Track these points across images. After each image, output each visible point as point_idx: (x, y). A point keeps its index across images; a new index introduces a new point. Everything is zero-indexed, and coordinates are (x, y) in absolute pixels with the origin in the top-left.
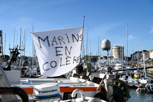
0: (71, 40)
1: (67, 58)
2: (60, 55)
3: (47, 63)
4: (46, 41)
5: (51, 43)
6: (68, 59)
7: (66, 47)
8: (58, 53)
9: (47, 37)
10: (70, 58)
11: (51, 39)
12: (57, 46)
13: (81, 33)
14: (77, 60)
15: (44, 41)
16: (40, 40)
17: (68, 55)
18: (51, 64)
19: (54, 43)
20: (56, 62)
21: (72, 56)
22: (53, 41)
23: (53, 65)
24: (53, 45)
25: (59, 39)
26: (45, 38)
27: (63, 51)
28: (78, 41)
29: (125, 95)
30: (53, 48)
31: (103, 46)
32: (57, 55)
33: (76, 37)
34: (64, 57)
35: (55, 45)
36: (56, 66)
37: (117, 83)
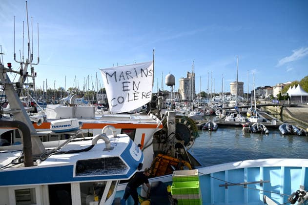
1: (134, 94)
2: (127, 90)
3: (115, 98)
4: (113, 76)
5: (118, 78)
6: (136, 95)
7: (134, 82)
8: (125, 88)
9: (115, 72)
10: (138, 93)
11: (118, 75)
12: (124, 81)
14: (146, 95)
15: (111, 76)
16: (108, 76)
17: (136, 90)
18: (118, 100)
19: (122, 78)
20: (123, 98)
21: (140, 91)
22: (120, 76)
23: (120, 101)
24: (120, 80)
25: (127, 74)
26: (113, 73)
27: (130, 86)
28: (147, 76)
29: (192, 133)
30: (120, 83)
32: (124, 90)
33: (145, 71)
34: (131, 92)
35: (122, 81)
36: (123, 101)
37: (183, 121)
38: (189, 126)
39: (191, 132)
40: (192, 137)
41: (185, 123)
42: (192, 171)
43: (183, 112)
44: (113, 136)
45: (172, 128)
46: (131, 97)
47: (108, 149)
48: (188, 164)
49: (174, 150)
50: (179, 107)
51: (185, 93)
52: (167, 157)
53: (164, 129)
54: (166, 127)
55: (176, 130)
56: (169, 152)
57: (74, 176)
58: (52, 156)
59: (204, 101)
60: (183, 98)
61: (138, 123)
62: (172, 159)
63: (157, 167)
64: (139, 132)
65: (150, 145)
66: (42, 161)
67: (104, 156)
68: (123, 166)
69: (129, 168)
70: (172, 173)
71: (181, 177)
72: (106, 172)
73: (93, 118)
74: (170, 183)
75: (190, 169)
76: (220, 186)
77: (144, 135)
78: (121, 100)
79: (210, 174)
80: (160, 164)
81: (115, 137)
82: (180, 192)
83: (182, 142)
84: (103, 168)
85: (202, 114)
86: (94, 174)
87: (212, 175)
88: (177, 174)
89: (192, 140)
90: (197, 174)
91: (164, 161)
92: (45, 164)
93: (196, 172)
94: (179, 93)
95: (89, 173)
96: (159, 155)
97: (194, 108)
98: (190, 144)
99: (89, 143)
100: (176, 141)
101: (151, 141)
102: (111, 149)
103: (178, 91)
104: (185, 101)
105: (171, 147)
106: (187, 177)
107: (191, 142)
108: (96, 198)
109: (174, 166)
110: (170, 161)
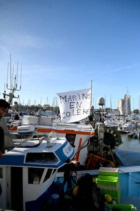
0: (81, 98)
1: (77, 110)
2: (73, 108)
3: (65, 113)
4: (65, 99)
5: (67, 100)
6: (79, 111)
7: (77, 102)
9: (66, 96)
11: (67, 98)
13: (90, 92)
14: (86, 111)
15: (63, 99)
16: (61, 98)
17: (79, 108)
20: (70, 113)
21: (82, 108)
22: (69, 99)
25: (73, 97)
26: (64, 96)
27: (75, 105)
28: (86, 98)
30: (68, 103)
31: (98, 102)
32: (71, 108)
33: (86, 95)
34: (75, 109)
35: (70, 101)
36: (70, 115)
37: (110, 131)
38: (115, 135)
39: (116, 139)
40: (117, 143)
41: (112, 132)
42: (115, 169)
43: (119, 124)
44: (56, 138)
45: (101, 136)
46: (75, 112)
47: (49, 147)
48: (112, 163)
49: (102, 152)
50: (117, 120)
51: (122, 110)
52: (97, 157)
53: (96, 136)
54: (97, 134)
55: (104, 137)
56: (98, 153)
57: (24, 162)
58: (15, 149)
59: (136, 116)
60: (121, 114)
61: (78, 130)
62: (100, 158)
63: (89, 163)
64: (78, 137)
65: (86, 146)
66: (8, 151)
67: (44, 151)
68: (55, 159)
69: (60, 161)
70: (99, 169)
71: (104, 172)
72: (44, 163)
73: (51, 125)
74: (96, 176)
75: (113, 167)
76: (136, 183)
77: (81, 139)
78: (68, 114)
79: (128, 173)
80: (91, 161)
81: (58, 139)
82: (103, 183)
83: (109, 147)
84: (43, 159)
85: (133, 126)
86: (37, 163)
87: (130, 174)
88: (103, 170)
89: (117, 145)
90: (117, 171)
91: (94, 159)
92: (10, 153)
93: (117, 170)
94: (118, 110)
95: (34, 161)
96: (91, 154)
97: (127, 121)
98: (115, 148)
99: (37, 142)
100: (104, 145)
101: (86, 144)
102: (51, 147)
103: (117, 108)
104: (122, 115)
105: (100, 149)
106: (109, 173)
107: (116, 147)
108: (38, 179)
109: (102, 163)
110: (99, 159)
